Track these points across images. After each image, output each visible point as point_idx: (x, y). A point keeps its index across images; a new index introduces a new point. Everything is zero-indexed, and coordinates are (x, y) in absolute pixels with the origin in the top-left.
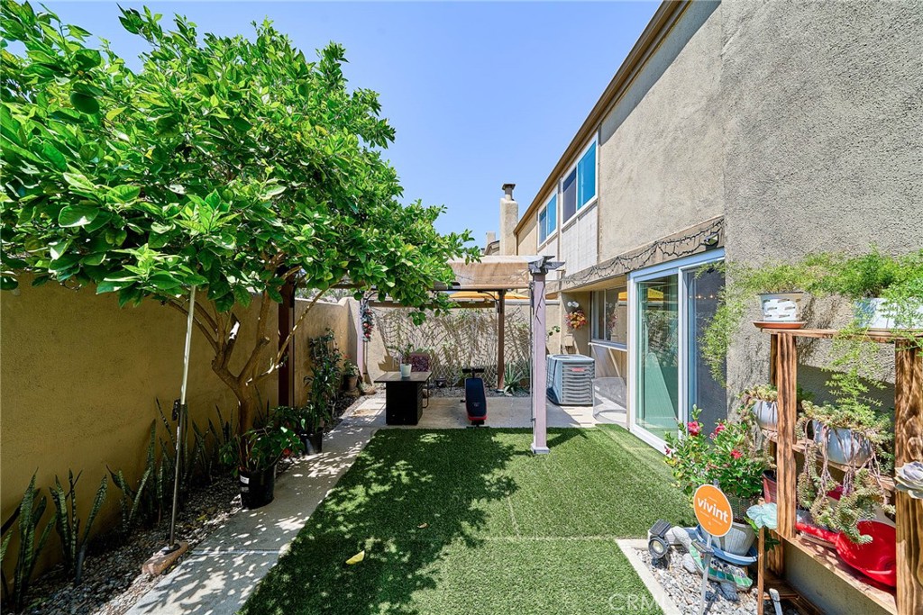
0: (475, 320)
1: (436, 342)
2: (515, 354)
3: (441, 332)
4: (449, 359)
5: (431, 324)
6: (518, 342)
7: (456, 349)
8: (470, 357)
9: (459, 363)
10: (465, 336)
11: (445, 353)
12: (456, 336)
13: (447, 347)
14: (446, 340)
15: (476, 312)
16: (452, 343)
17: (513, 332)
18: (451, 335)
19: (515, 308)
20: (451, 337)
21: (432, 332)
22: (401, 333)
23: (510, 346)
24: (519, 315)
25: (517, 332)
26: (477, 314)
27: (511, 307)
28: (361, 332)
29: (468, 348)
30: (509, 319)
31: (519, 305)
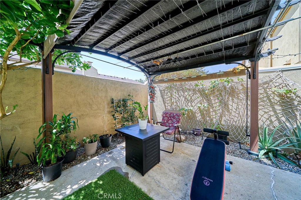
0: (225, 88)
1: (193, 104)
2: (274, 119)
3: (198, 97)
4: (202, 115)
5: (190, 93)
6: (278, 108)
7: (209, 110)
8: (221, 117)
9: (212, 120)
10: (217, 101)
11: (200, 112)
12: (209, 101)
13: (202, 107)
14: (201, 104)
15: (226, 81)
16: (205, 105)
17: (271, 97)
18: (204, 100)
19: (273, 75)
20: (205, 101)
21: (191, 98)
22: (172, 98)
23: (266, 111)
24: (280, 81)
25: (276, 98)
26: (226, 83)
27: (268, 74)
28: (149, 97)
29: (219, 110)
30: (265, 86)
31: (280, 71)
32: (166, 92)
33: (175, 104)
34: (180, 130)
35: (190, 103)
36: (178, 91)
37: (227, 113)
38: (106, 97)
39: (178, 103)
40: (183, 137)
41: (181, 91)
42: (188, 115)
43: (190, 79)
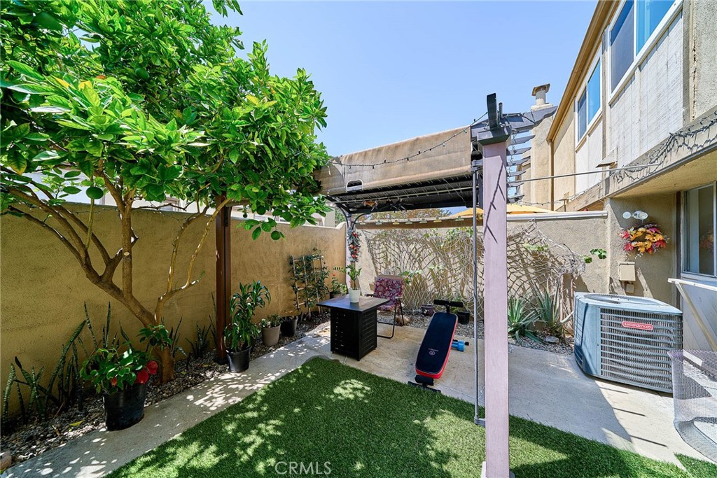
0: (468, 241)
1: (423, 265)
2: (527, 286)
3: (429, 255)
4: (437, 282)
5: (418, 246)
6: (531, 270)
7: (446, 274)
8: (463, 285)
9: (450, 290)
10: (457, 260)
11: (433, 278)
12: (446, 259)
13: (436, 270)
14: (434, 264)
15: (468, 231)
16: (441, 268)
17: (524, 256)
18: (439, 258)
19: (526, 225)
20: (440, 261)
21: (420, 255)
22: (389, 254)
23: (518, 274)
24: (533, 235)
25: (529, 257)
26: (469, 234)
27: (519, 224)
28: (348, 253)
29: (460, 274)
30: (518, 240)
31: (533, 220)
32: (377, 243)
33: (393, 264)
34: (403, 305)
35: (417, 263)
36: (398, 241)
37: (470, 279)
38: (281, 253)
39: (399, 263)
40: (406, 319)
41: (403, 243)
42: (414, 283)
43: (417, 225)
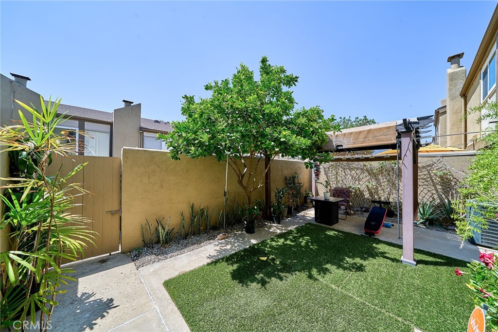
0: (393, 169)
1: (361, 183)
2: (436, 196)
3: (365, 177)
4: (371, 194)
5: (358, 172)
6: (439, 187)
7: (377, 189)
8: (389, 195)
9: (380, 198)
10: (385, 180)
11: (369, 190)
12: (377, 180)
13: (370, 186)
14: (369, 182)
15: (393, 163)
16: (374, 184)
17: (433, 178)
18: (373, 179)
19: (435, 160)
20: (373, 180)
21: (359, 177)
22: (338, 176)
23: (430, 189)
24: (440, 165)
25: (437, 178)
26: (394, 165)
27: (430, 159)
28: (314, 175)
29: (387, 188)
30: (429, 168)
31: (440, 156)
32: (330, 170)
33: (340, 182)
35: (357, 181)
36: (344, 169)
37: (395, 192)
39: (345, 182)
40: (352, 212)
41: (348, 170)
42: (355, 193)
43: (358, 160)
